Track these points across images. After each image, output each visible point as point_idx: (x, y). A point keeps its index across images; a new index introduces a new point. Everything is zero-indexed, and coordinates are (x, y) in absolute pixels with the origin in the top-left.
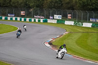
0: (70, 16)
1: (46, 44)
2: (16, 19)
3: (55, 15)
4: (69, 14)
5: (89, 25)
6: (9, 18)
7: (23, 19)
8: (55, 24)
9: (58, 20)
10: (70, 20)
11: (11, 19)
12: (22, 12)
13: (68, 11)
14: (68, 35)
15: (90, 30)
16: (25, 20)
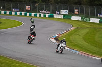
0: (77, 11)
1: (51, 40)
2: (21, 14)
3: (61, 10)
4: (76, 9)
5: (97, 20)
6: (13, 13)
7: (28, 14)
8: (61, 19)
9: (64, 15)
10: (77, 15)
11: (16, 13)
12: (27, 7)
13: (75, 6)
14: (75, 31)
15: (98, 26)
16: (30, 15)
